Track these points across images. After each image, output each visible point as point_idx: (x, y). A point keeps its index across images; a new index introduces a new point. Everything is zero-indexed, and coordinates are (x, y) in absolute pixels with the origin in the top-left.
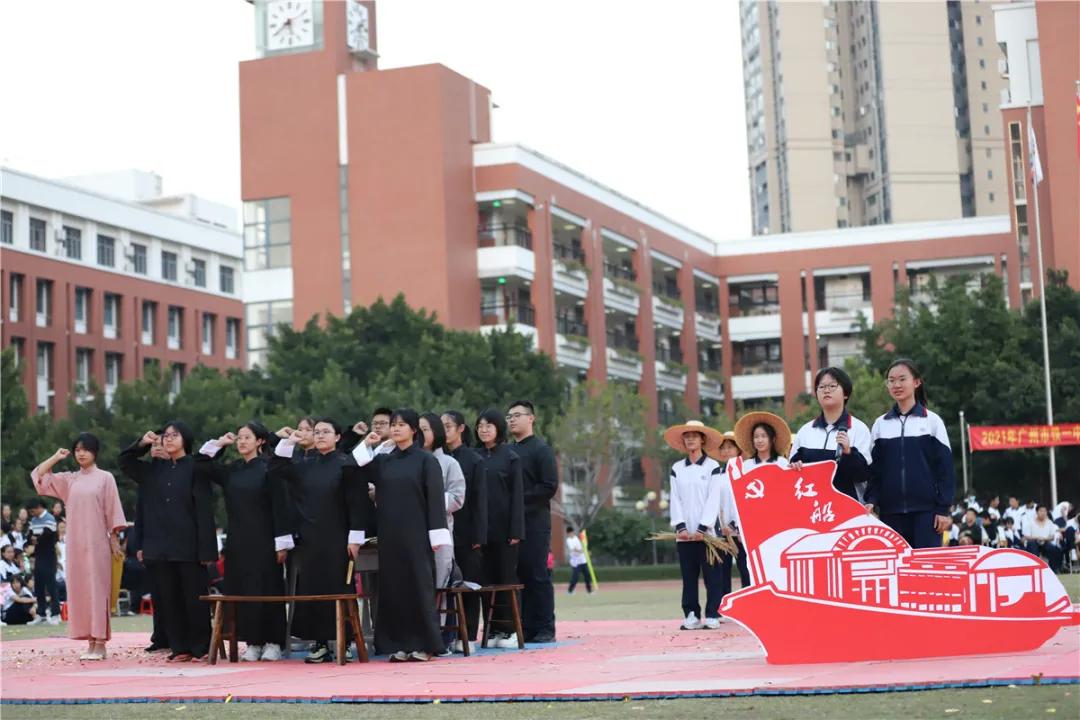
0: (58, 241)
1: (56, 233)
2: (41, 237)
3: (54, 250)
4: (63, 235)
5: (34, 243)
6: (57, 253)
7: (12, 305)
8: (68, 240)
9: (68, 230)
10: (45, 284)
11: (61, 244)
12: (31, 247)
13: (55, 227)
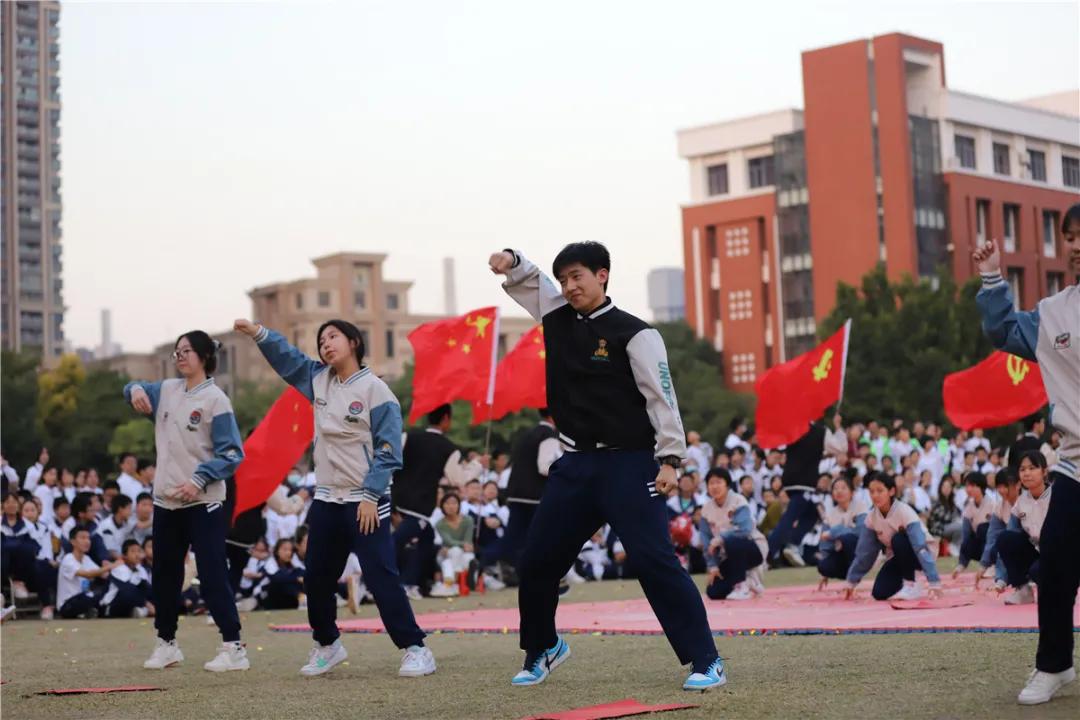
0: (1022, 164)
1: (1020, 157)
2: (1004, 161)
3: (1018, 174)
4: (1027, 158)
5: (998, 169)
6: (1022, 176)
7: (979, 231)
8: (1033, 162)
9: (1032, 153)
10: (1011, 209)
11: (1025, 168)
12: (996, 171)
13: (1019, 151)
